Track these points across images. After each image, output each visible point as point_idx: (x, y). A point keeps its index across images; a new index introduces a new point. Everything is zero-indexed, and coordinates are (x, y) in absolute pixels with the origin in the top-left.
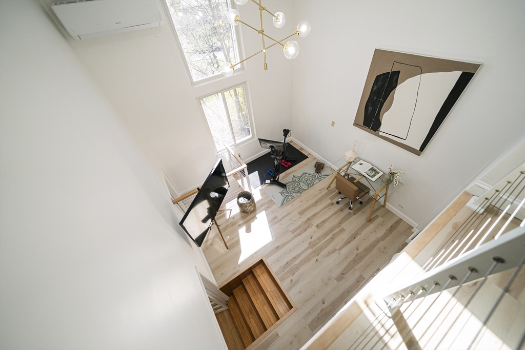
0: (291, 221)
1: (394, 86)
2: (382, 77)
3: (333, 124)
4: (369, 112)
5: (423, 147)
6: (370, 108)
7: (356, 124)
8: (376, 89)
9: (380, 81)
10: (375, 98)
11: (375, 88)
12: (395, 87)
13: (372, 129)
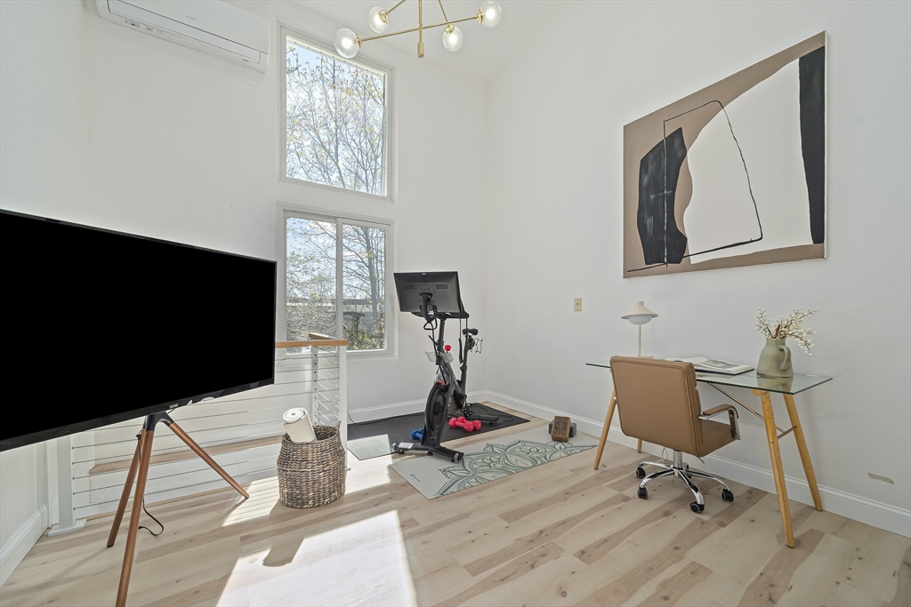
0: (471, 537)
1: (680, 155)
2: (651, 156)
3: (578, 304)
4: (650, 230)
5: (818, 233)
6: (648, 222)
7: (629, 272)
8: (649, 180)
9: (650, 165)
10: (652, 197)
11: (645, 180)
12: (685, 155)
13: (669, 262)
